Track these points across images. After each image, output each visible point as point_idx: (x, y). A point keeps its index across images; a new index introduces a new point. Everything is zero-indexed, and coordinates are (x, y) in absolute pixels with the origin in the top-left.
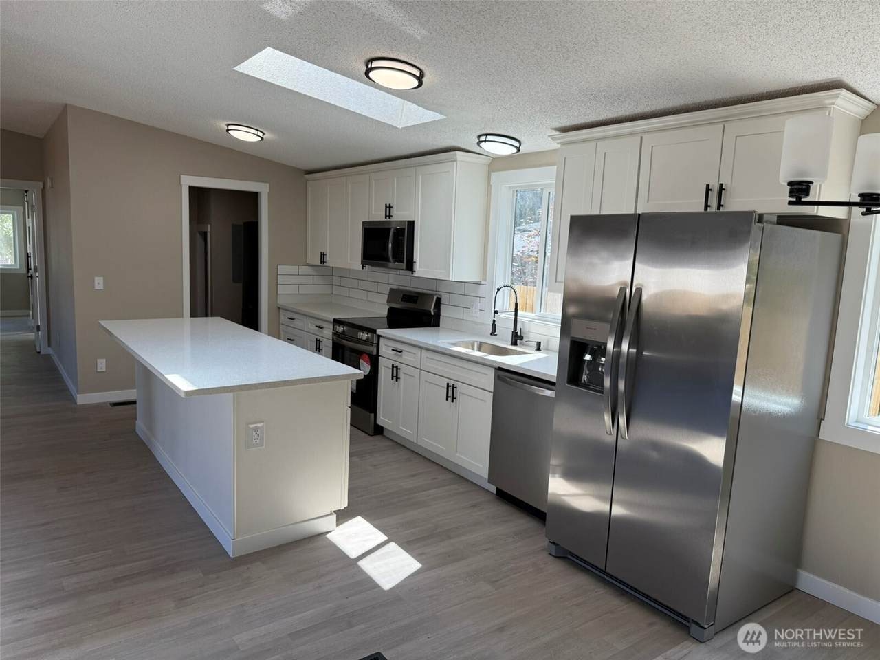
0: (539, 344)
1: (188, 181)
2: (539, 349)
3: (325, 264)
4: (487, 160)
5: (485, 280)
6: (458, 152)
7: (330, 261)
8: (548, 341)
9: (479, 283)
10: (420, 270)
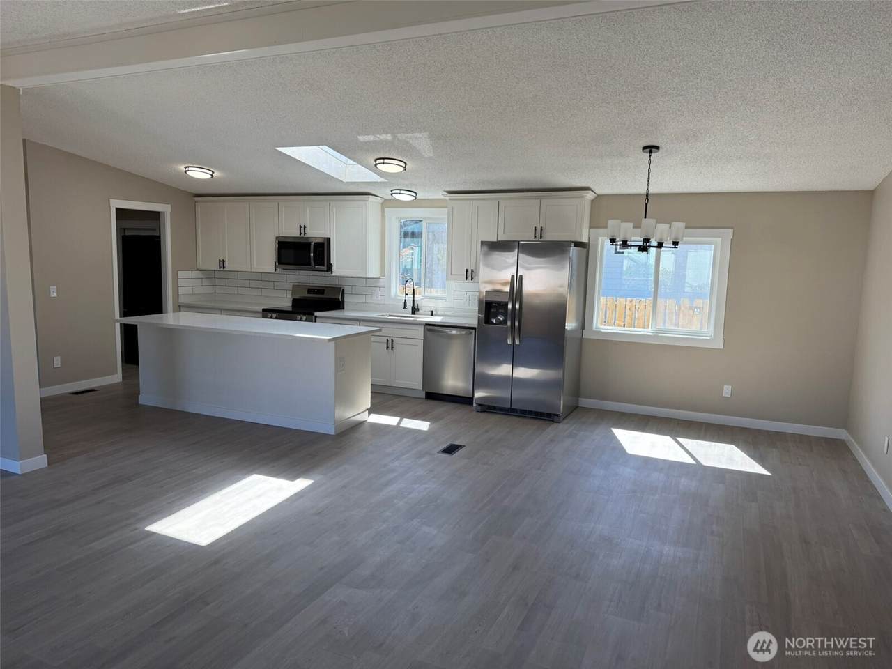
0: (432, 312)
1: (117, 204)
2: (432, 315)
3: (225, 269)
4: (380, 200)
5: (384, 276)
6: (371, 196)
7: (228, 266)
8: (436, 310)
9: (379, 278)
10: (337, 271)
